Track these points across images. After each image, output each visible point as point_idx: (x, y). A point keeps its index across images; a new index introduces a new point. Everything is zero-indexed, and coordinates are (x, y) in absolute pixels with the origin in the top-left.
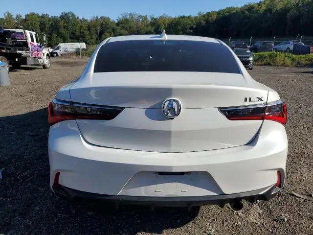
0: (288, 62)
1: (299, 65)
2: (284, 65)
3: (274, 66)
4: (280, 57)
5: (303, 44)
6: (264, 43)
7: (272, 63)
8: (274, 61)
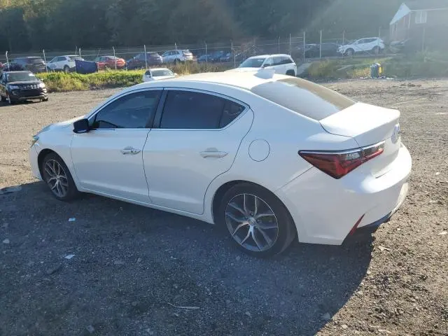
0: (79, 84)
1: (94, 88)
2: (75, 89)
3: (63, 91)
4: (65, 78)
5: (83, 60)
6: (30, 61)
7: (58, 89)
8: (60, 85)
